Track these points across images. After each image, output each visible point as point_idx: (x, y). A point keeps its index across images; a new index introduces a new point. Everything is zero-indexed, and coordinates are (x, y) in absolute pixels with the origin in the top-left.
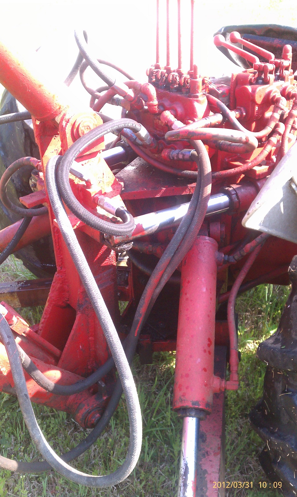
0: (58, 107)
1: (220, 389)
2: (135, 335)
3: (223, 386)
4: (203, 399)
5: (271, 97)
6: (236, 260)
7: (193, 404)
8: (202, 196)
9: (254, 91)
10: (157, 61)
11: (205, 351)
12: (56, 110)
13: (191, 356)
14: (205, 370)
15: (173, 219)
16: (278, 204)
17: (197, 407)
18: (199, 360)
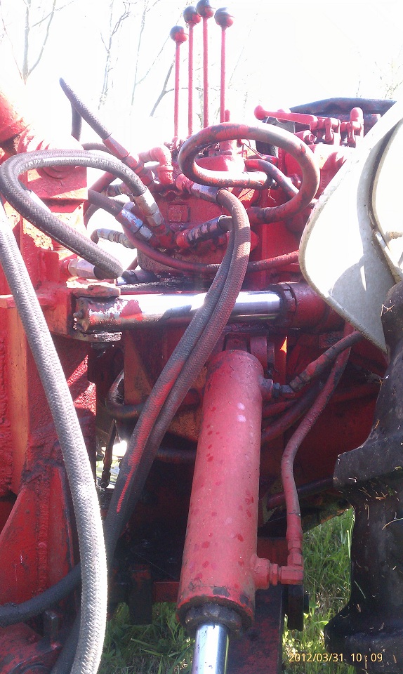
0: (19, 119)
1: (268, 576)
2: (118, 510)
3: (275, 572)
4: (236, 586)
5: (337, 160)
6: (293, 390)
7: (216, 591)
8: (236, 257)
11: (241, 508)
12: (15, 122)
13: (214, 514)
14: (240, 538)
15: (189, 308)
16: (357, 267)
17: (224, 597)
18: (229, 520)
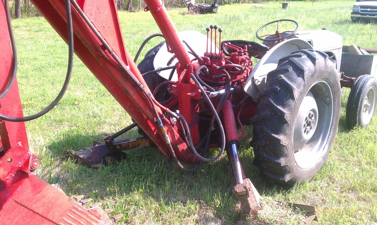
4: (237, 138)
6: (238, 107)
7: (234, 140)
9: (238, 58)
10: (207, 51)
